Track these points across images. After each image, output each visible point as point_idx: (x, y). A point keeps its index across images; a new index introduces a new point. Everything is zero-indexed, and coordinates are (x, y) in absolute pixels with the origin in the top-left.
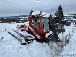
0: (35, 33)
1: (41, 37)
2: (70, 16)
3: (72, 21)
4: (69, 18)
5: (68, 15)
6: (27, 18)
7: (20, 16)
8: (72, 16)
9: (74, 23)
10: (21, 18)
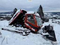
0: (30, 27)
1: (35, 30)
2: (48, 14)
3: (50, 18)
4: (48, 15)
5: (47, 13)
6: (9, 16)
7: (2, 13)
8: (50, 14)
9: (52, 20)
10: (2, 15)
